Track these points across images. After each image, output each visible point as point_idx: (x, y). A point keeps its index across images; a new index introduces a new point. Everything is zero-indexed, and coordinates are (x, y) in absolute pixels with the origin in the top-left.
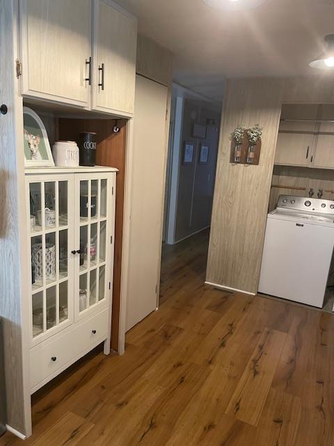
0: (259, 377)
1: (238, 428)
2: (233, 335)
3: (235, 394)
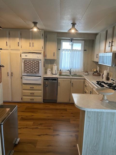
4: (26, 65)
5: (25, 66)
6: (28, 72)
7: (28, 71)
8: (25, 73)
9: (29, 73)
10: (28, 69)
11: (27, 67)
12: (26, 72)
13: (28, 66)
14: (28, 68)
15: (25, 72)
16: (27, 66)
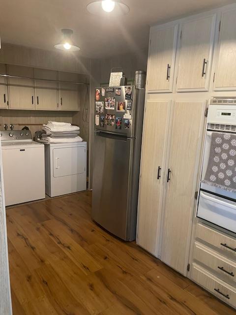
0: (72, 248)
1: (99, 274)
2: (29, 239)
3: (76, 264)
4: (218, 150)
5: (213, 154)
6: (220, 182)
7: (221, 176)
8: (210, 183)
9: (223, 187)
10: (224, 171)
11: (221, 159)
12: (213, 178)
13: (224, 156)
14: (223, 166)
15: (207, 178)
16: (219, 155)
